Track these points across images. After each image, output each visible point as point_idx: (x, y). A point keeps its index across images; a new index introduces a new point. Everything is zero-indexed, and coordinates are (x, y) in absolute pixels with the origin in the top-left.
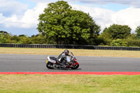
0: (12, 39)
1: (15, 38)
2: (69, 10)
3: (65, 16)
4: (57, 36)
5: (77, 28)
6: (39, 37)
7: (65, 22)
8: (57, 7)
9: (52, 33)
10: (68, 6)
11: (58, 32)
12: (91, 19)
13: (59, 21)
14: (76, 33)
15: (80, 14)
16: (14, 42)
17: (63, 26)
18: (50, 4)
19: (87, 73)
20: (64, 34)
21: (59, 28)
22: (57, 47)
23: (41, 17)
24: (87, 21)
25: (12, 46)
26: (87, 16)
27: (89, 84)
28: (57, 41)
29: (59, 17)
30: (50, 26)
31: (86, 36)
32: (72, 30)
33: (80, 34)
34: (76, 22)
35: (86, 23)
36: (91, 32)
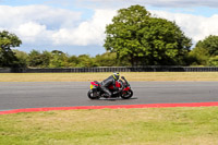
0: (69, 61)
1: (74, 60)
2: (148, 18)
3: (142, 26)
4: (132, 55)
5: (159, 43)
6: (106, 57)
7: (141, 35)
8: (130, 15)
9: (125, 51)
10: (145, 12)
11: (132, 49)
12: (178, 29)
13: (134, 34)
14: (157, 50)
15: (163, 22)
16: (72, 65)
17: (140, 40)
18: (121, 10)
19: (175, 106)
20: (141, 51)
21: (134, 43)
22: (132, 70)
23: (109, 29)
24: (173, 32)
25: (69, 71)
26: (173, 26)
27: (179, 121)
28: (132, 61)
29: (133, 27)
30: (121, 41)
31: (172, 53)
32: (153, 46)
33: (163, 51)
34: (157, 34)
35: (171, 35)
36: (180, 47)
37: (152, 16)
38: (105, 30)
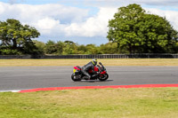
0: (79, 50)
1: (83, 48)
2: (143, 14)
3: (138, 21)
4: (130, 45)
5: (152, 35)
6: (109, 46)
7: (138, 28)
8: (128, 12)
9: (124, 41)
10: (141, 10)
11: (130, 40)
12: (168, 24)
13: (131, 27)
14: (151, 40)
15: (155, 18)
16: (81, 53)
17: (136, 32)
18: (121, 8)
19: (165, 86)
20: (138, 41)
21: (132, 35)
22: (130, 57)
23: (111, 23)
24: (163, 25)
25: (79, 57)
26: (163, 21)
27: (169, 99)
28: (130, 50)
29: (131, 22)
30: (121, 33)
31: (163, 43)
32: (147, 37)
33: (156, 41)
34: (151, 28)
35: (162, 29)
36: (169, 38)
37: (146, 13)
38: (108, 24)
